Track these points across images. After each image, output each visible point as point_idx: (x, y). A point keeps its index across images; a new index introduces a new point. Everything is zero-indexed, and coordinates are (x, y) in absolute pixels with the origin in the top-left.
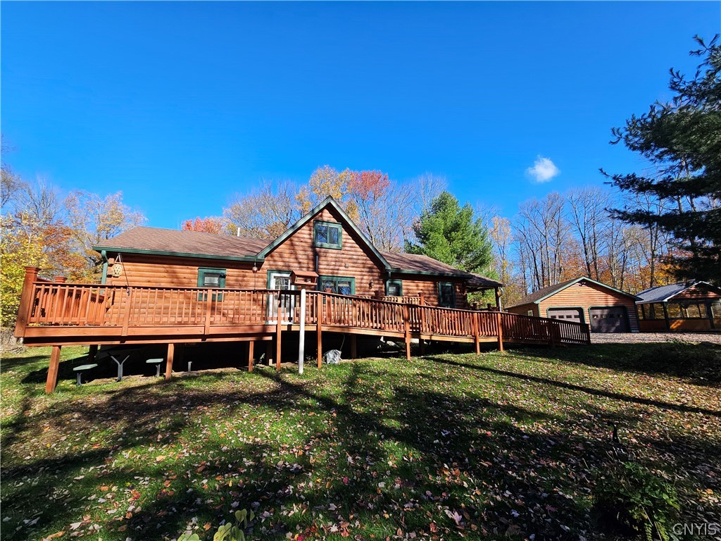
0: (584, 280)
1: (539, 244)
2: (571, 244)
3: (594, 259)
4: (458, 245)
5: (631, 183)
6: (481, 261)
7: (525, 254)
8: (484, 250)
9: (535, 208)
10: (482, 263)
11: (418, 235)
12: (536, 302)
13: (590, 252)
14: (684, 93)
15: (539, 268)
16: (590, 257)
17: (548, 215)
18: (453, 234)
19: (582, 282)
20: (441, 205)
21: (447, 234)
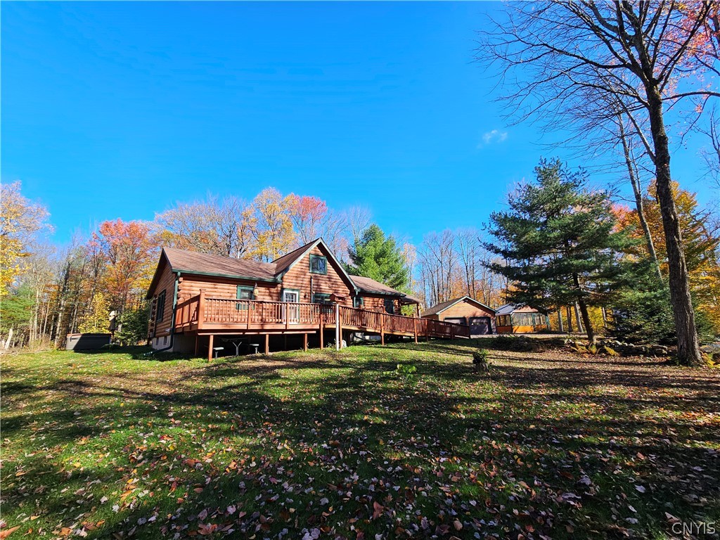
0: (467, 299)
1: (436, 267)
2: (458, 269)
3: (473, 281)
4: (386, 268)
5: (491, 248)
6: (399, 281)
7: (426, 275)
8: (403, 274)
9: (435, 239)
10: (401, 283)
11: (352, 256)
12: (437, 314)
13: (470, 276)
14: (514, 206)
15: (436, 286)
16: (470, 280)
17: (443, 246)
18: (381, 259)
19: (465, 300)
20: (370, 236)
21: (377, 258)
